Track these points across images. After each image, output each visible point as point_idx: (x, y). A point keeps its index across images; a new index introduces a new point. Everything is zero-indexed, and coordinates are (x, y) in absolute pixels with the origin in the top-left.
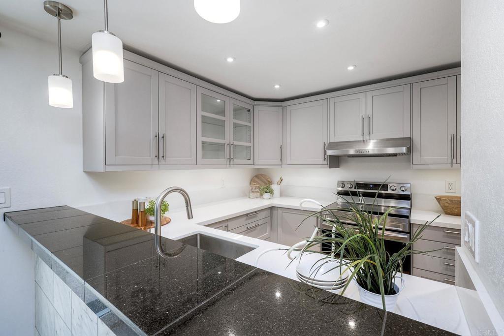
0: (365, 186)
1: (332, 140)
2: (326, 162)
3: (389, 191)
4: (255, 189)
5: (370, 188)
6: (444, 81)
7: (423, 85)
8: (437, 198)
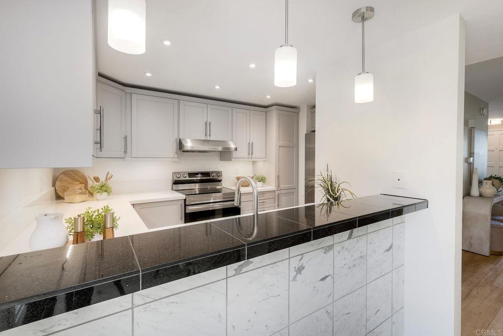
2: (176, 156)
3: (211, 177)
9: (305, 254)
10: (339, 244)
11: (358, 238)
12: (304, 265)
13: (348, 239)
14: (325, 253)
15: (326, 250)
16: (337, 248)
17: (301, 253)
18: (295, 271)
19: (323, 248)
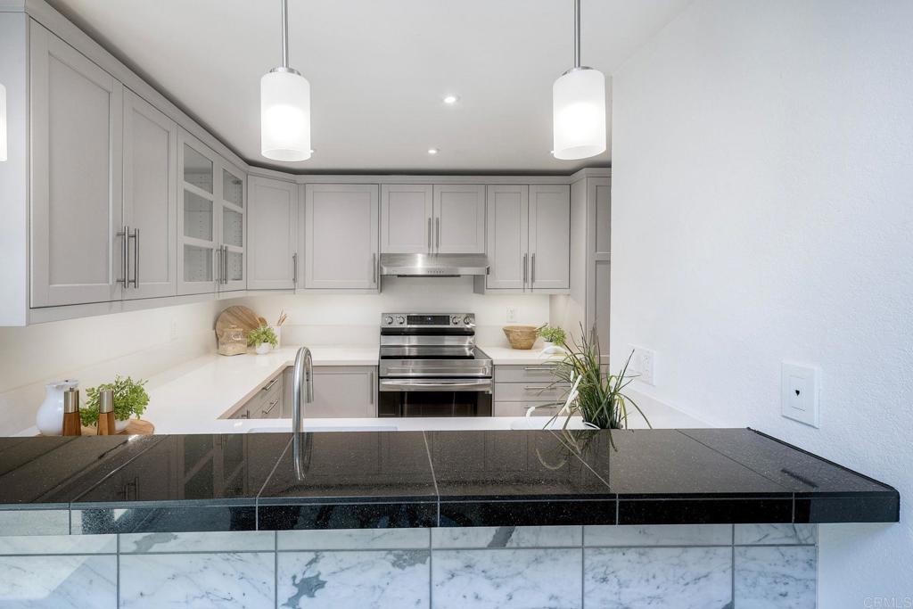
0: (420, 319)
1: (384, 251)
2: (375, 286)
3: (451, 326)
4: (237, 335)
5: (428, 323)
6: (516, 188)
7: (500, 188)
8: (505, 330)
9: (325, 554)
10: (454, 553)
11: (541, 552)
12: (321, 578)
13: (491, 546)
14: (394, 564)
15: (399, 557)
16: (440, 563)
17: (315, 548)
18: (294, 584)
19: (390, 551)
